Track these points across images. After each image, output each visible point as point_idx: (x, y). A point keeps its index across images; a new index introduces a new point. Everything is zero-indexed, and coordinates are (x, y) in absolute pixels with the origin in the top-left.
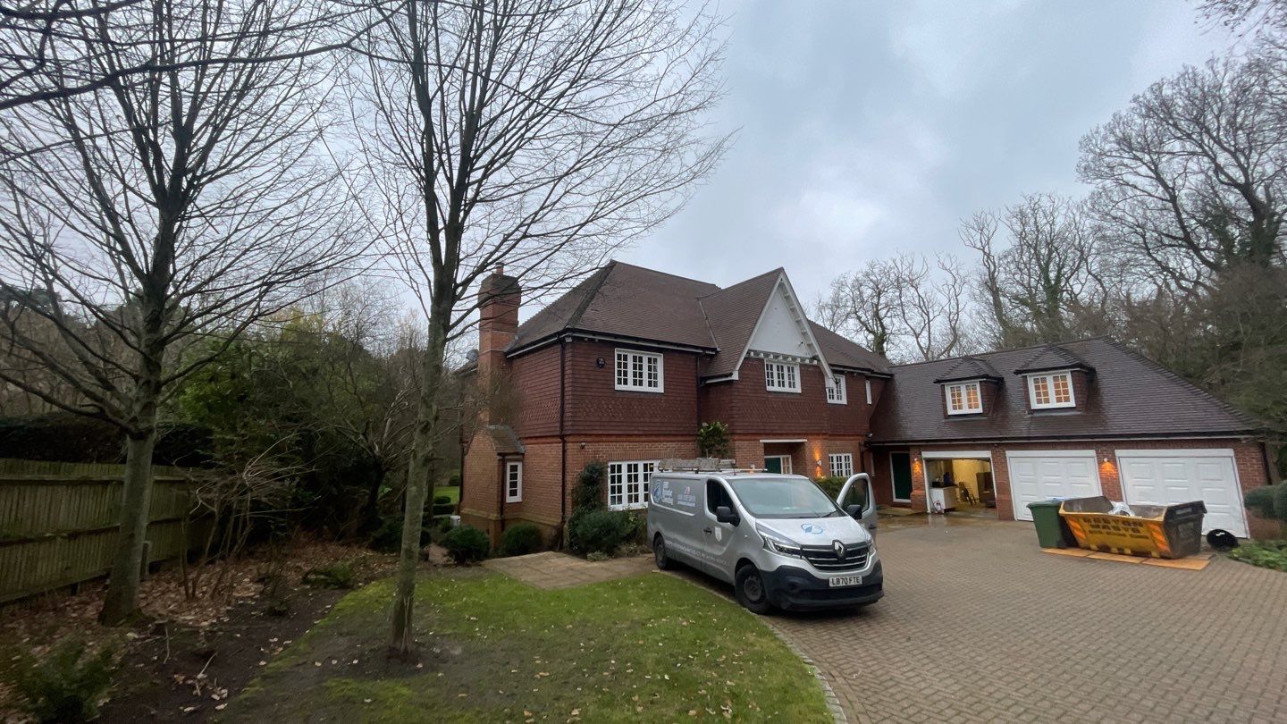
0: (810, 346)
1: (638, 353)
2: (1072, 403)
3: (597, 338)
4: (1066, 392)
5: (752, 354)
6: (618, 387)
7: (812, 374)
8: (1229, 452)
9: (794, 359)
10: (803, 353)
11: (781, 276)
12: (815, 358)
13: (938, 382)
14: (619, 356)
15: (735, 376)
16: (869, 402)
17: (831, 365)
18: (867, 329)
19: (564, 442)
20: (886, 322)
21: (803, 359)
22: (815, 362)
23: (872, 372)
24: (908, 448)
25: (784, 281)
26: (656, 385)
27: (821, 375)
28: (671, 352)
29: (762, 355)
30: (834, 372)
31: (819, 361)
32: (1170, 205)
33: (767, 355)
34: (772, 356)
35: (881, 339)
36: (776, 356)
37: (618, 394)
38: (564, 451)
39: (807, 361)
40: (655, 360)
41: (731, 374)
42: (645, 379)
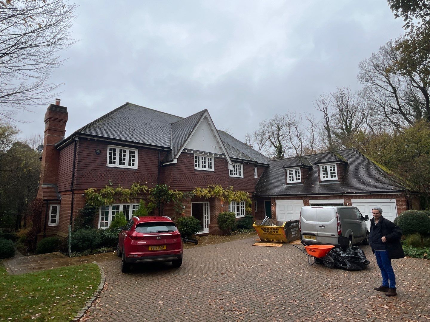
0: (221, 148)
1: (123, 148)
2: (336, 178)
3: (96, 139)
4: (334, 173)
5: (186, 151)
6: (108, 165)
7: (221, 161)
8: (394, 200)
9: (211, 154)
10: (218, 152)
11: (206, 113)
12: (223, 154)
13: (284, 168)
14: (111, 149)
15: (175, 161)
16: (256, 177)
17: (230, 158)
18: (274, 146)
19: (73, 194)
20: (282, 142)
21: (216, 154)
22: (223, 156)
23: (257, 162)
24: (270, 199)
25: (207, 116)
26: (133, 165)
27: (227, 163)
28: (143, 148)
29: (192, 152)
30: (232, 161)
31: (225, 156)
32: (394, 95)
33: (195, 151)
34: (198, 152)
35: (280, 150)
36: (201, 152)
37: (108, 169)
38: (73, 199)
39: (218, 156)
40: (134, 153)
41: (173, 160)
42: (127, 162)
